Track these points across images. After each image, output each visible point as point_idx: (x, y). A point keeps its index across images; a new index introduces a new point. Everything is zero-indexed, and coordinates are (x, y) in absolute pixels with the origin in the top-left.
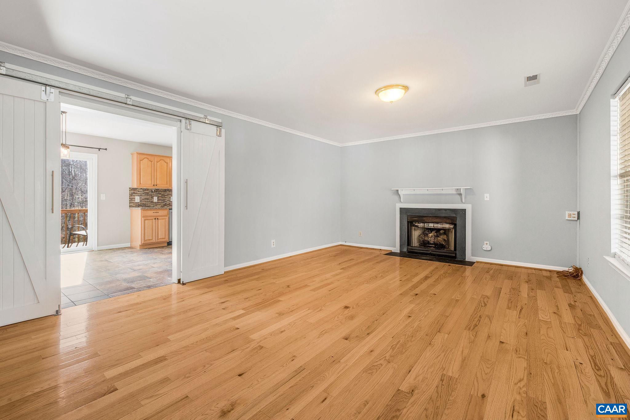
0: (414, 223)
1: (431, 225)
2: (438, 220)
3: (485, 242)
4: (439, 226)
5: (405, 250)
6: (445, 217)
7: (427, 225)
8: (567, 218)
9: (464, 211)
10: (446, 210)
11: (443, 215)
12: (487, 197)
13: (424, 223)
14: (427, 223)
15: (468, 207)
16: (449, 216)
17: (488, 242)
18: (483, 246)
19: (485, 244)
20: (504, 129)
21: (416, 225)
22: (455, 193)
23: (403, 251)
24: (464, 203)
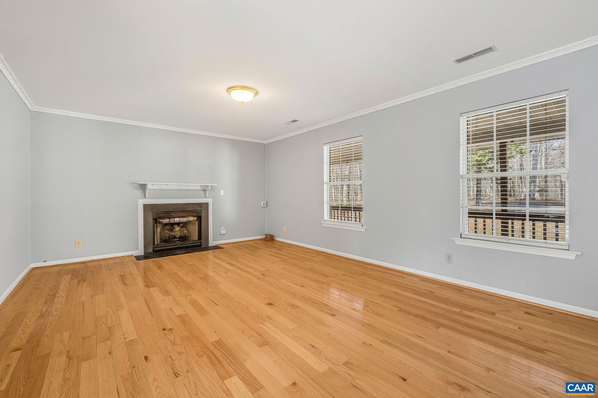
0: (158, 220)
1: (177, 220)
2: (183, 215)
3: (222, 228)
4: (185, 220)
5: (151, 250)
6: (191, 211)
7: (173, 220)
8: (263, 206)
9: (207, 204)
10: (192, 204)
11: (190, 209)
12: (222, 193)
13: (169, 218)
14: (172, 219)
15: (210, 201)
16: (195, 209)
17: (223, 228)
18: (221, 232)
19: (222, 230)
20: (233, 143)
21: (161, 221)
22: (200, 189)
23: (149, 251)
24: (207, 198)
